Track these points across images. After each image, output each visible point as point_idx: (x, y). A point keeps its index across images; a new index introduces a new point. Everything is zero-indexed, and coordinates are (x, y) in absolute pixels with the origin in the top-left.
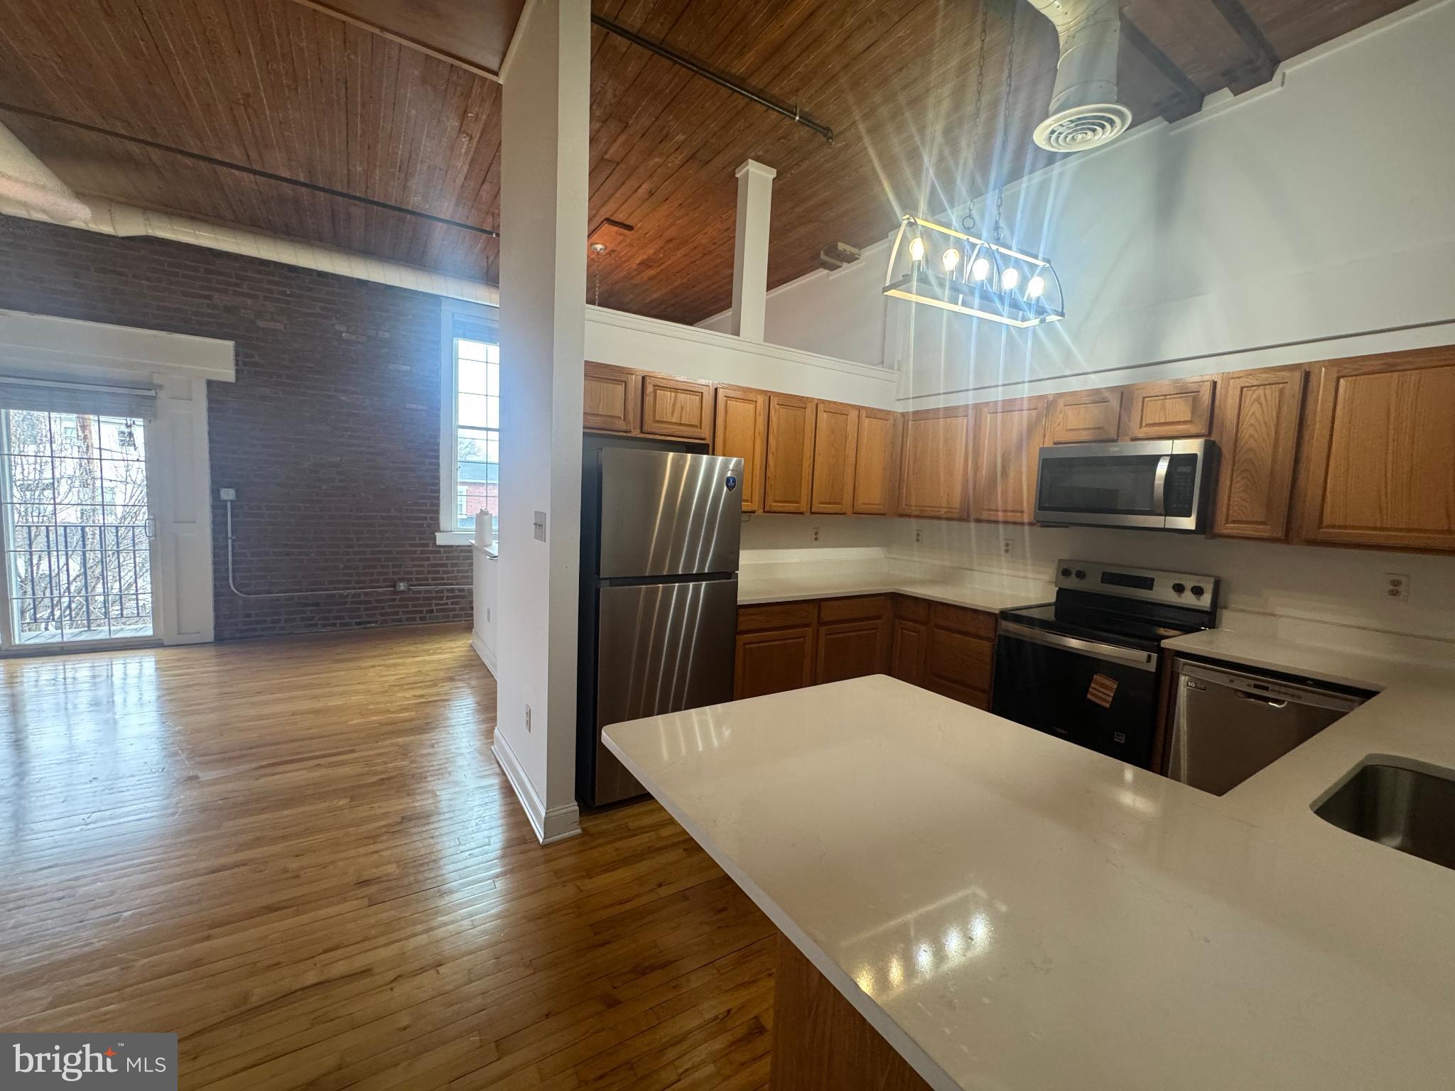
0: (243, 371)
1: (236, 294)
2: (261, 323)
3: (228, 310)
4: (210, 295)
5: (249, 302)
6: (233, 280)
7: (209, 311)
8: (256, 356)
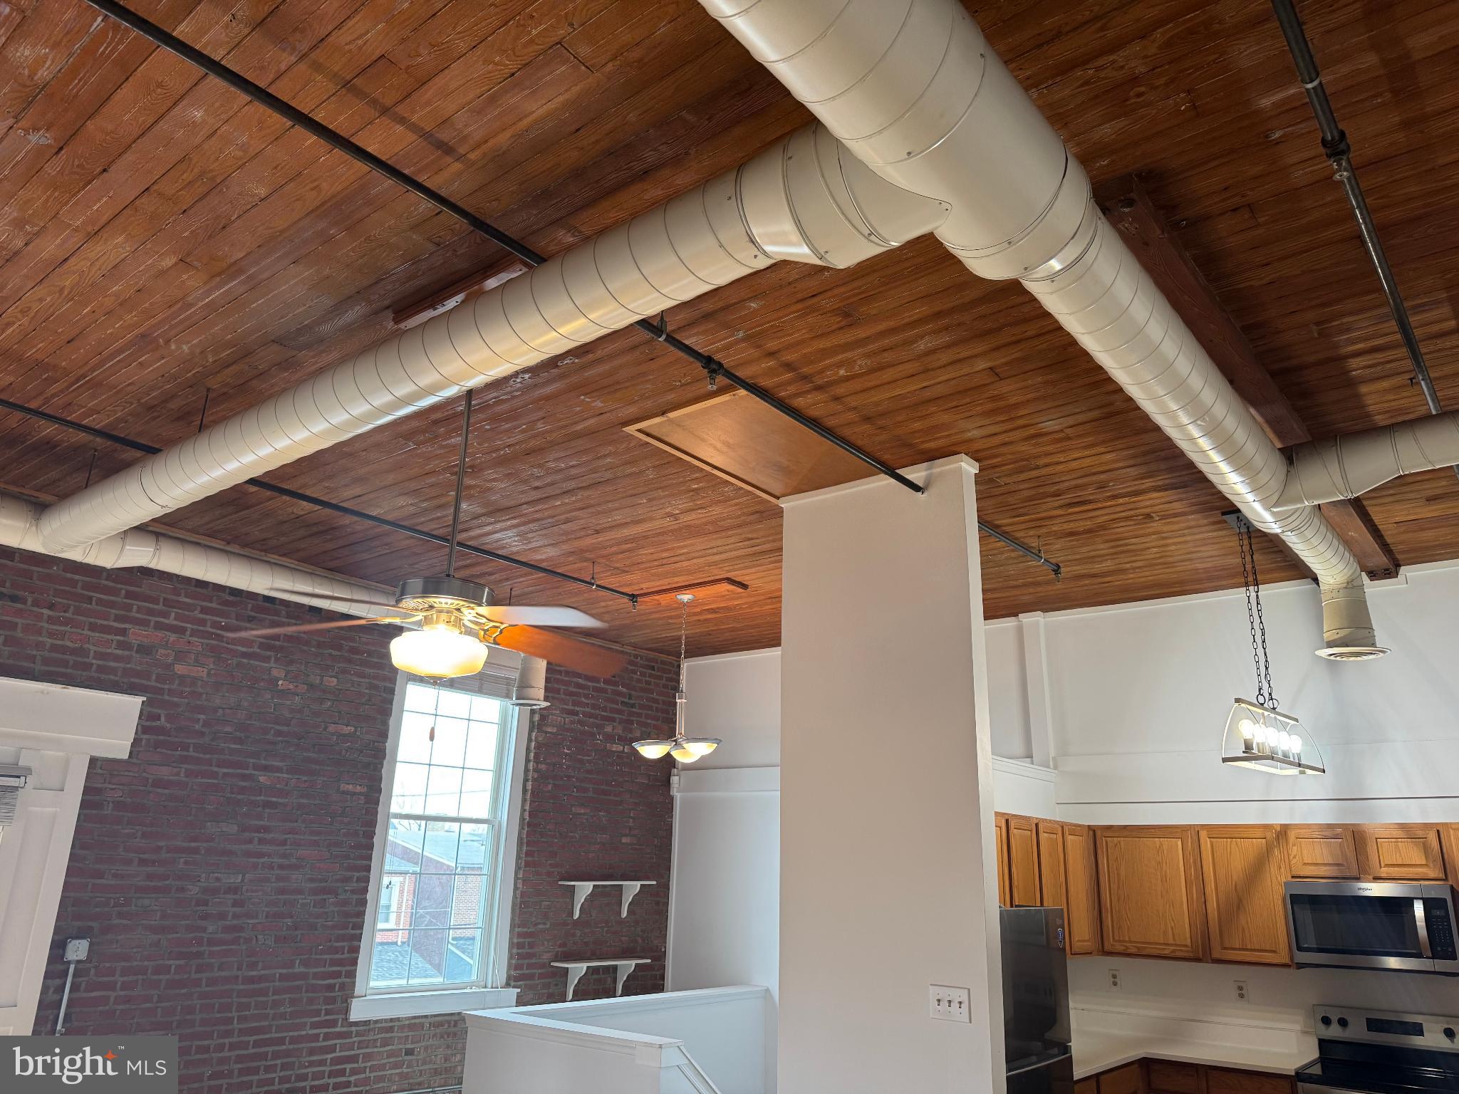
0: (141, 739)
1: (159, 626)
2: (180, 669)
3: (144, 650)
4: (125, 629)
5: (173, 637)
6: (160, 607)
7: (119, 652)
8: (163, 719)
